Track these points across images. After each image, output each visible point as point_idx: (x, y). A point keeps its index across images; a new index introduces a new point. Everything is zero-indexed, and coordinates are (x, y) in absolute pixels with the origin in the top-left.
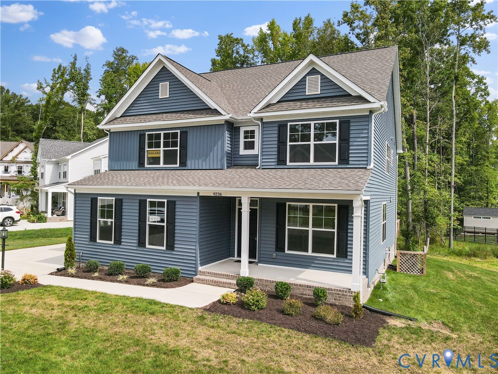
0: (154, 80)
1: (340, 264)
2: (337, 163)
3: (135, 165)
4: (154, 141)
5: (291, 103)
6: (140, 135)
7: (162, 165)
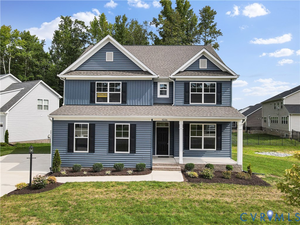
0: (101, 50)
1: (218, 153)
2: (216, 104)
3: (87, 101)
4: (102, 87)
5: (192, 72)
6: (91, 83)
7: (108, 102)
